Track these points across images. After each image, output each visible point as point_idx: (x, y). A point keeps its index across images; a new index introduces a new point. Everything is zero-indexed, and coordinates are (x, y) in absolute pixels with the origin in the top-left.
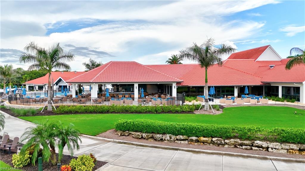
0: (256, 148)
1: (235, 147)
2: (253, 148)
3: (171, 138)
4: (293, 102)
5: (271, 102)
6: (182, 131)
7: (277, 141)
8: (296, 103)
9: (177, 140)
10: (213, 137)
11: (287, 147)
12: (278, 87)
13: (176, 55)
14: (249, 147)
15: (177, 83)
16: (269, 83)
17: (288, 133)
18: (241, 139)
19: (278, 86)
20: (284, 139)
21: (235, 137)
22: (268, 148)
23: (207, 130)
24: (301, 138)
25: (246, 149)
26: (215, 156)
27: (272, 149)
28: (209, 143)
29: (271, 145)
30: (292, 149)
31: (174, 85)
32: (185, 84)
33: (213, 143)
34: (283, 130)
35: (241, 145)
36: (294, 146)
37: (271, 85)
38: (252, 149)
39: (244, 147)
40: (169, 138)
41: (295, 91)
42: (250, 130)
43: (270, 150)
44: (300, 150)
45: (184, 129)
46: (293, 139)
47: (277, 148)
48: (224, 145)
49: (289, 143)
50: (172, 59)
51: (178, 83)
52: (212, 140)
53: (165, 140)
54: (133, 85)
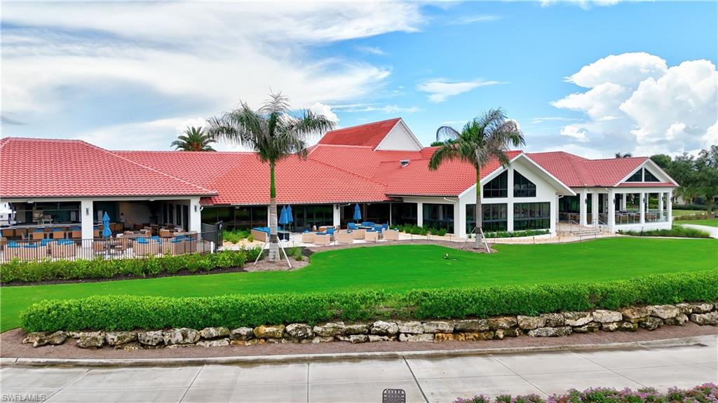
0: (377, 338)
1: (336, 339)
2: (372, 338)
3: (185, 336)
4: (442, 235)
5: (404, 236)
6: (216, 316)
7: (414, 319)
8: (447, 237)
9: (202, 339)
10: (286, 324)
11: (433, 329)
12: (415, 206)
13: (199, 129)
14: (362, 337)
15: (202, 199)
16: (400, 198)
17: (434, 298)
18: (346, 320)
19: (416, 204)
20: (428, 313)
21: (335, 318)
22: (398, 334)
23: (274, 307)
24: (457, 308)
25: (358, 342)
26: (291, 366)
27: (406, 334)
28: (279, 339)
29: (405, 327)
30: (442, 332)
31: (195, 204)
32: (221, 201)
33: (287, 336)
34: (425, 295)
35: (347, 334)
36: (445, 326)
37: (405, 202)
38: (368, 340)
39: (353, 338)
40: (180, 338)
41: (446, 212)
42: (364, 299)
43: (402, 337)
44: (456, 332)
45: (220, 311)
46: (443, 311)
47: (415, 331)
48: (312, 338)
49: (436, 319)
50: (187, 136)
51: (204, 198)
52: (285, 331)
53: (170, 343)
54: (77, 205)
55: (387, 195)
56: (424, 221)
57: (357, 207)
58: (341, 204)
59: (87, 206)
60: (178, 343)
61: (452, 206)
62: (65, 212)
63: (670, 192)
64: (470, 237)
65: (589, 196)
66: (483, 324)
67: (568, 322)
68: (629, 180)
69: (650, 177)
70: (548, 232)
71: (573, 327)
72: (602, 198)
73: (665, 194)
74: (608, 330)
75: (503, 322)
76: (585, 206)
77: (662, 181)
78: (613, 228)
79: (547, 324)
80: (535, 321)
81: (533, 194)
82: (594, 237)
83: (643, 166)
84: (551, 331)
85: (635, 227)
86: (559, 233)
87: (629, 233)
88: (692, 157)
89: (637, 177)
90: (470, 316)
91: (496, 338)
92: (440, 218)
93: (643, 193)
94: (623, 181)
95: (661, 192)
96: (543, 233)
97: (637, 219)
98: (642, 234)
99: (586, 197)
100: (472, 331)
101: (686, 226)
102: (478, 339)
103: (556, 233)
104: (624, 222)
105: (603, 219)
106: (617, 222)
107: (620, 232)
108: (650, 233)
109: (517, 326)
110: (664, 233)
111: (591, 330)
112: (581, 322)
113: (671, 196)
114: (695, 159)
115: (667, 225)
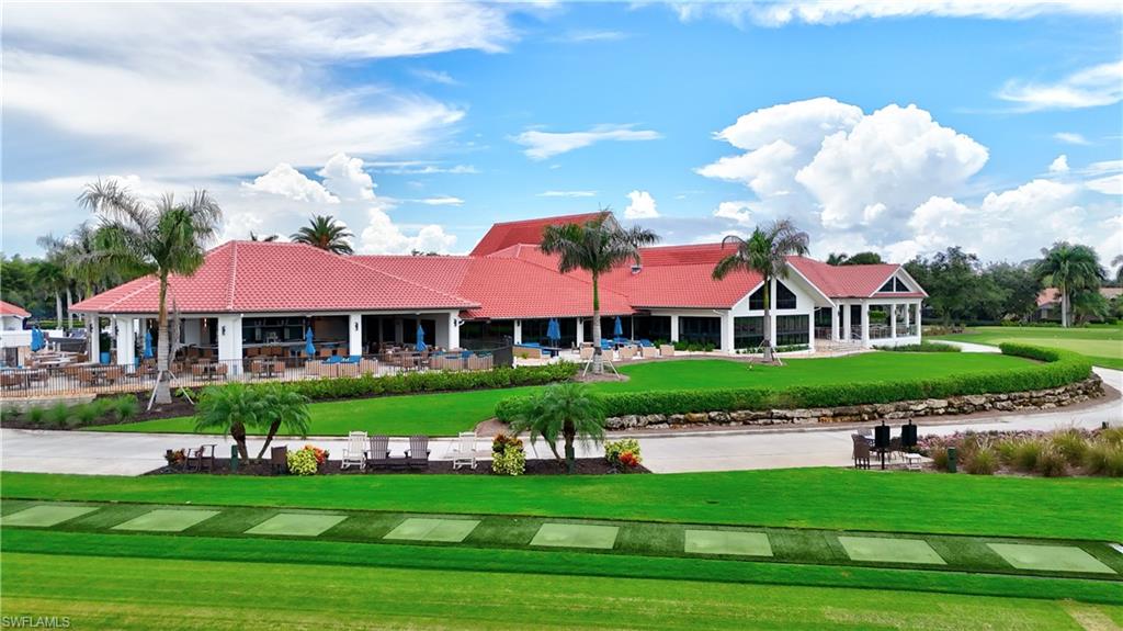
0: (778, 421)
1: (745, 423)
2: (775, 421)
3: (638, 421)
6: (658, 405)
7: (802, 408)
8: (715, 353)
9: (650, 423)
10: (708, 412)
11: (818, 414)
12: (668, 319)
14: (769, 421)
15: (461, 312)
16: (647, 310)
17: (815, 391)
18: (751, 409)
19: (670, 317)
20: (811, 402)
21: (743, 408)
22: (792, 418)
23: (699, 398)
24: (833, 398)
25: (766, 424)
27: (798, 418)
28: (706, 423)
29: (797, 413)
30: (825, 416)
31: (454, 316)
33: (712, 420)
34: (806, 388)
35: (755, 418)
36: (828, 412)
37: (653, 314)
38: (772, 423)
39: (761, 421)
40: (635, 421)
42: (763, 393)
43: (795, 420)
44: (835, 416)
45: (660, 402)
46: (822, 400)
47: (805, 416)
48: (729, 422)
49: (818, 407)
52: (709, 417)
53: (628, 426)
54: (346, 320)
55: (633, 307)
56: (680, 336)
57: (618, 321)
58: (585, 318)
59: (356, 320)
60: (633, 426)
61: (719, 319)
62: (337, 325)
63: (918, 302)
64: (738, 352)
65: (841, 307)
66: (854, 410)
67: (912, 407)
68: (881, 290)
69: (901, 287)
70: (807, 348)
71: (915, 411)
72: (856, 311)
73: (911, 305)
74: (938, 414)
75: (867, 408)
76: (838, 319)
77: (912, 291)
78: (867, 343)
79: (897, 409)
80: (890, 407)
81: (793, 306)
82: (846, 353)
83: (894, 274)
84: (901, 414)
85: (892, 341)
86: (818, 349)
87: (884, 348)
88: (926, 261)
89: (888, 287)
90: (841, 404)
91: (863, 420)
92: (702, 331)
93: (894, 303)
94: (876, 291)
95: (908, 303)
96: (800, 349)
97: (889, 335)
98: (895, 349)
99: (838, 309)
100: (846, 415)
101: (932, 342)
102: (851, 421)
103: (814, 349)
104: (877, 336)
105: (856, 334)
106: (871, 337)
107: (875, 347)
108: (903, 349)
109: (876, 411)
110: (915, 348)
111: (926, 414)
112: (920, 407)
113: (919, 308)
114: (929, 263)
115: (916, 340)
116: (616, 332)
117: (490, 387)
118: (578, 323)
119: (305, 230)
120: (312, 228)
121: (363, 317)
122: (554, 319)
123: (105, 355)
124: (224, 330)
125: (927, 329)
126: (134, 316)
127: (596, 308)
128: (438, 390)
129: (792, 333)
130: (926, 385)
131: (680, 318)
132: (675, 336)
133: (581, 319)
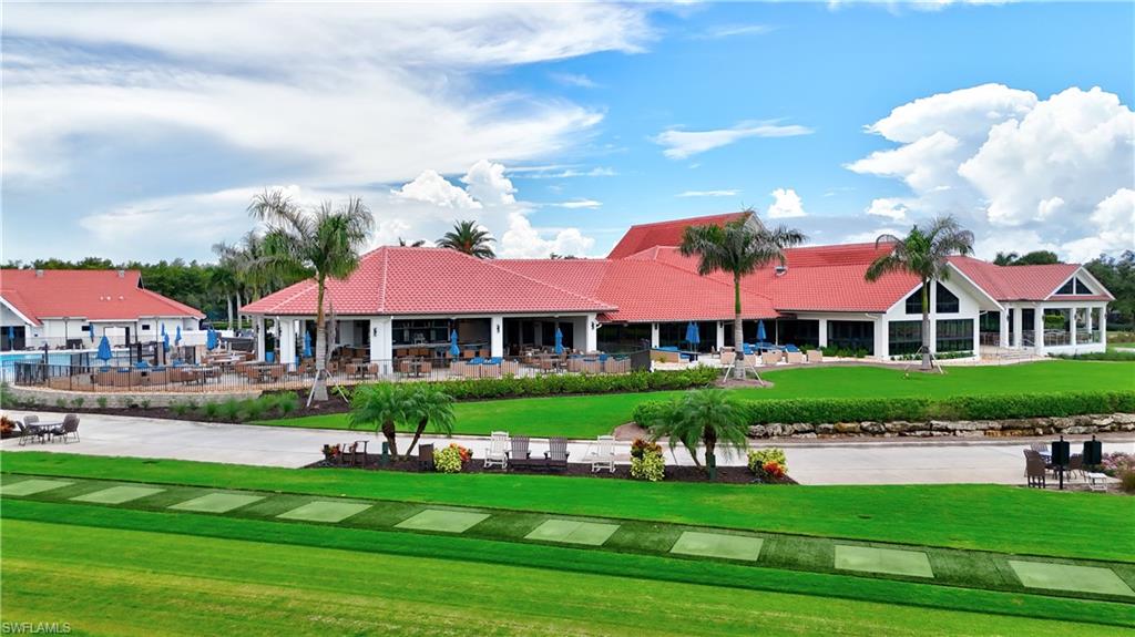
0: (938, 433)
1: (901, 435)
2: (934, 433)
3: (783, 430)
6: (805, 413)
7: (965, 419)
8: (867, 359)
9: (796, 432)
10: (860, 422)
11: (984, 426)
12: (816, 323)
14: (928, 433)
15: (598, 315)
16: (793, 314)
17: (981, 401)
18: (908, 420)
19: (818, 321)
20: (976, 414)
21: (899, 418)
22: (954, 431)
23: (850, 407)
24: (1001, 409)
25: (924, 436)
27: (961, 431)
28: (858, 433)
29: (960, 425)
30: (992, 429)
31: (592, 319)
33: (864, 431)
34: (971, 399)
35: (912, 430)
36: (996, 424)
37: (799, 318)
38: (932, 435)
39: (918, 433)
40: (780, 430)
42: (922, 403)
43: (958, 432)
44: (1003, 429)
45: (807, 410)
46: (989, 412)
47: (969, 428)
48: (883, 433)
49: (984, 419)
51: (601, 315)
52: (861, 427)
53: (773, 435)
54: (488, 322)
55: (777, 311)
56: (828, 341)
57: (761, 325)
58: (726, 321)
59: (497, 322)
60: (778, 435)
61: (872, 323)
62: (478, 328)
63: (1103, 306)
64: (893, 359)
65: (1011, 311)
66: (1026, 423)
67: (1095, 421)
68: (1058, 293)
69: (1082, 289)
70: (971, 355)
71: (1099, 426)
72: (1028, 317)
73: (1094, 309)
74: (1127, 430)
75: (1042, 422)
76: (1007, 324)
77: (1095, 293)
78: (1042, 351)
79: (1078, 424)
80: (1069, 421)
81: (956, 309)
82: (1017, 361)
83: (1074, 275)
84: (1082, 429)
85: (1073, 348)
86: (984, 356)
87: (1061, 356)
88: (1112, 260)
89: (1067, 289)
90: (1012, 417)
91: (1037, 435)
92: (853, 336)
93: (1074, 307)
94: (1053, 294)
95: (1090, 307)
96: (963, 356)
97: (1068, 342)
98: (1075, 357)
99: (1007, 312)
100: (1017, 428)
101: (1119, 349)
102: (1023, 435)
103: (979, 356)
104: (1053, 343)
105: (1028, 340)
106: (1046, 343)
107: (1051, 355)
108: (1085, 357)
109: (1052, 425)
110: (1099, 357)
111: (1112, 430)
112: (1105, 422)
113: (1104, 312)
114: (1116, 263)
115: (1101, 347)
116: (759, 337)
117: (628, 391)
118: (718, 327)
119: (450, 235)
120: (457, 233)
121: (504, 319)
122: (693, 323)
123: (270, 354)
124: (375, 332)
125: (1113, 335)
126: (294, 318)
127: (738, 311)
128: (576, 392)
129: (955, 339)
130: (1112, 397)
131: (828, 322)
132: (823, 341)
133: (722, 322)
